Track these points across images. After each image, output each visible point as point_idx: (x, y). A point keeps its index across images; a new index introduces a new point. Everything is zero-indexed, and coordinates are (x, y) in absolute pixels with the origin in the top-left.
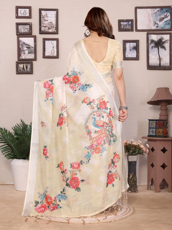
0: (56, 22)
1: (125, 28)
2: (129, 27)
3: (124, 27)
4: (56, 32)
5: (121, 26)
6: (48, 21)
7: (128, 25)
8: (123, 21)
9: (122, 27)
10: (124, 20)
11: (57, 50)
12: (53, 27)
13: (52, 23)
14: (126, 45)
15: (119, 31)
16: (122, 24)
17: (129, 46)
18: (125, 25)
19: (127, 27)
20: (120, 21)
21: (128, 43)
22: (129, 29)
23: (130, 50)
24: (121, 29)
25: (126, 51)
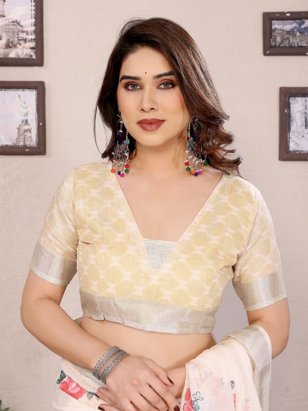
0: (34, 20)
1: (286, 44)
2: (301, 41)
3: (283, 40)
4: (34, 57)
5: (274, 34)
6: (4, 16)
7: (298, 34)
8: (282, 17)
9: (279, 39)
10: (283, 13)
11: (39, 125)
12: (25, 40)
13: (18, 24)
14: (289, 107)
15: (265, 54)
16: (276, 29)
17: (301, 108)
18: (288, 32)
19: (296, 39)
20: (269, 18)
21: (297, 98)
22: (301, 47)
23: (306, 126)
24: (271, 47)
25: (290, 129)
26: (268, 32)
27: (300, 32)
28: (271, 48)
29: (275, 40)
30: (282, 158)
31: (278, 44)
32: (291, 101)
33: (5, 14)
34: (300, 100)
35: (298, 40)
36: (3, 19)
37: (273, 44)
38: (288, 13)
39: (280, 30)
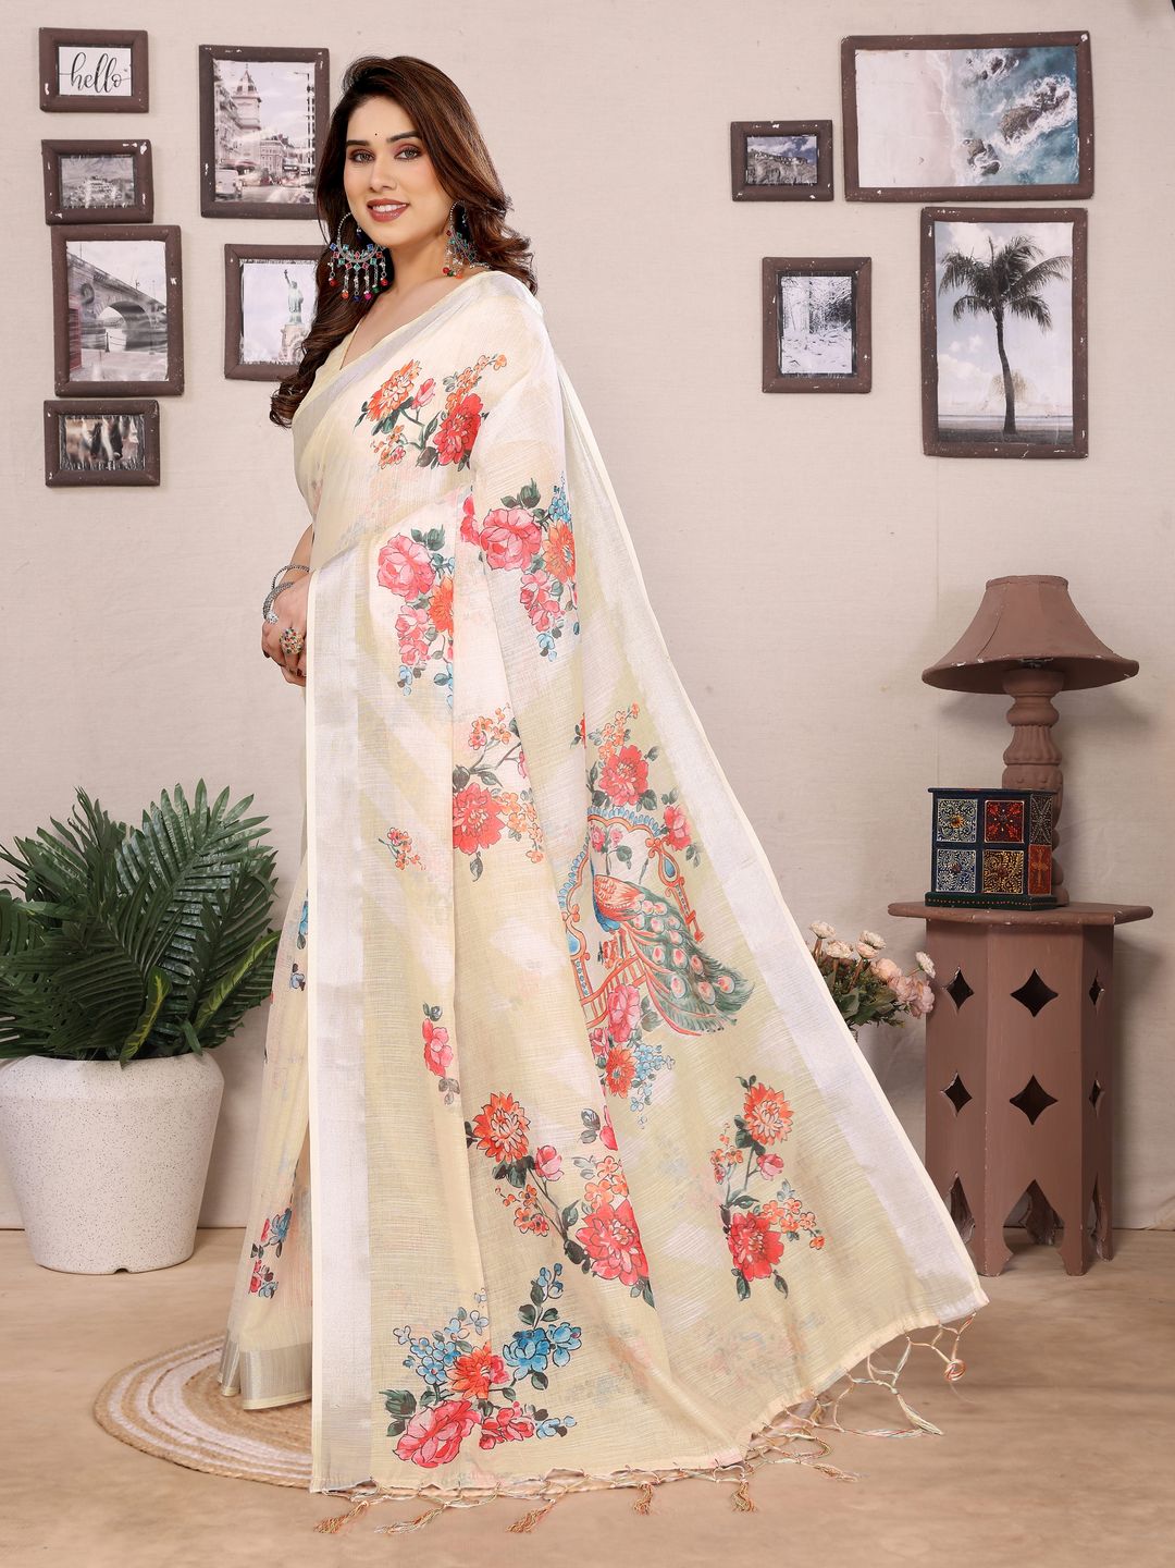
0: (312, 136)
1: (774, 179)
2: (800, 174)
3: (768, 172)
4: (312, 202)
5: (751, 162)
6: (259, 128)
7: (795, 161)
8: (765, 130)
9: (760, 171)
10: (768, 124)
12: (297, 172)
13: (285, 141)
14: (781, 294)
15: (736, 199)
16: (755, 152)
17: (803, 296)
18: (777, 158)
19: (792, 170)
20: (742, 133)
21: (794, 278)
22: (801, 184)
23: (811, 328)
24: (747, 184)
25: (782, 334)
26: (741, 160)
27: (799, 159)
28: (746, 188)
29: (753, 173)
30: (769, 388)
31: (758, 180)
32: (783, 283)
33: (261, 125)
34: (800, 281)
35: (796, 173)
36: (257, 133)
37: (750, 180)
38: (776, 123)
39: (763, 154)
